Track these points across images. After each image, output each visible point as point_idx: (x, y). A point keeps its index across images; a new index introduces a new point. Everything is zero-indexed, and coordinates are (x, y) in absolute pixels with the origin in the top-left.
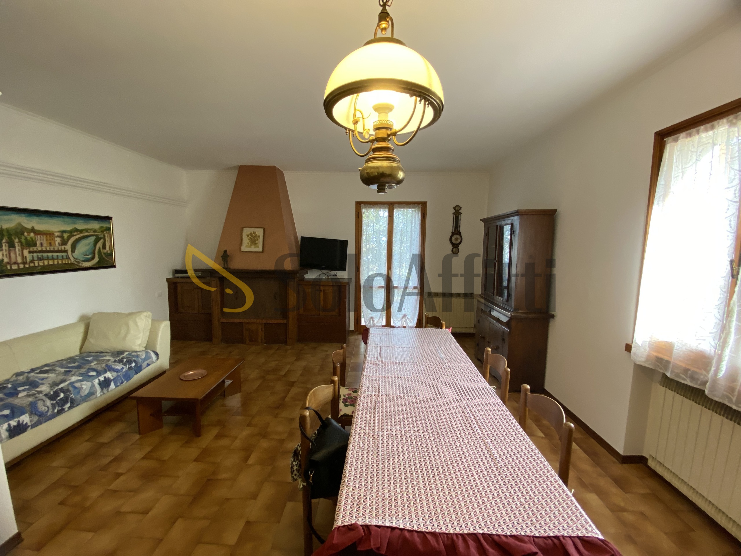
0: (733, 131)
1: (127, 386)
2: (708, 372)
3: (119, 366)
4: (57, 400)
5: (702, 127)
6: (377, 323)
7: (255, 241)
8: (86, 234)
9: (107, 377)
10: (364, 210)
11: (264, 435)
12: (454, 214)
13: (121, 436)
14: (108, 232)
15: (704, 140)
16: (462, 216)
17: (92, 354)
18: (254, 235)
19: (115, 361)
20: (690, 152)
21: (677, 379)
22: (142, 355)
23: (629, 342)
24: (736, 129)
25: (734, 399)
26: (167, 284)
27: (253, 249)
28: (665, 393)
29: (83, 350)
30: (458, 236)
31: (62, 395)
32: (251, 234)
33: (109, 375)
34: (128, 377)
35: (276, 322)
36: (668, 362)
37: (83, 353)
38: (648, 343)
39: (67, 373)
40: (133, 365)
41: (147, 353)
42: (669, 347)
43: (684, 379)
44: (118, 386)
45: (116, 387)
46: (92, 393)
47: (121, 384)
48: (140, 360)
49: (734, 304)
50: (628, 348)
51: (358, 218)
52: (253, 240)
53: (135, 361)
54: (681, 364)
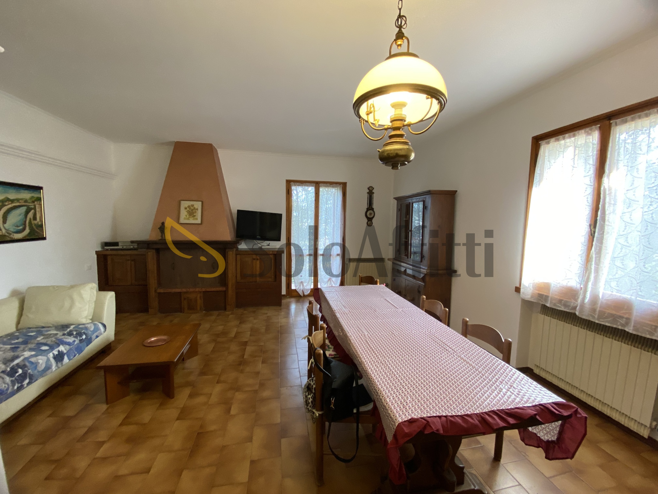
0: (589, 139)
1: (79, 358)
2: (576, 300)
3: (70, 339)
4: (16, 376)
5: (567, 135)
6: (306, 286)
7: (193, 213)
8: (18, 204)
9: (60, 350)
10: (293, 188)
11: (236, 388)
12: (368, 193)
13: (85, 408)
14: (38, 202)
15: (568, 144)
16: (374, 195)
17: (32, 329)
18: (192, 208)
19: (64, 335)
20: (557, 152)
21: (554, 307)
22: (91, 327)
23: (518, 286)
24: (591, 137)
25: (596, 316)
26: (96, 256)
27: (192, 221)
28: (544, 319)
29: (20, 326)
30: (371, 211)
31: (20, 371)
32: (189, 207)
33: (62, 348)
34: (79, 350)
35: (215, 290)
36: (547, 297)
37: (20, 329)
38: (532, 284)
39: (14, 349)
40: (84, 337)
41: (95, 325)
42: (547, 286)
43: (560, 307)
44: (72, 359)
45: (69, 361)
46: (48, 368)
47: (73, 357)
48: (90, 332)
49: (593, 253)
50: (518, 290)
51: (289, 194)
52: (192, 213)
53: (84, 333)
54: (556, 297)
